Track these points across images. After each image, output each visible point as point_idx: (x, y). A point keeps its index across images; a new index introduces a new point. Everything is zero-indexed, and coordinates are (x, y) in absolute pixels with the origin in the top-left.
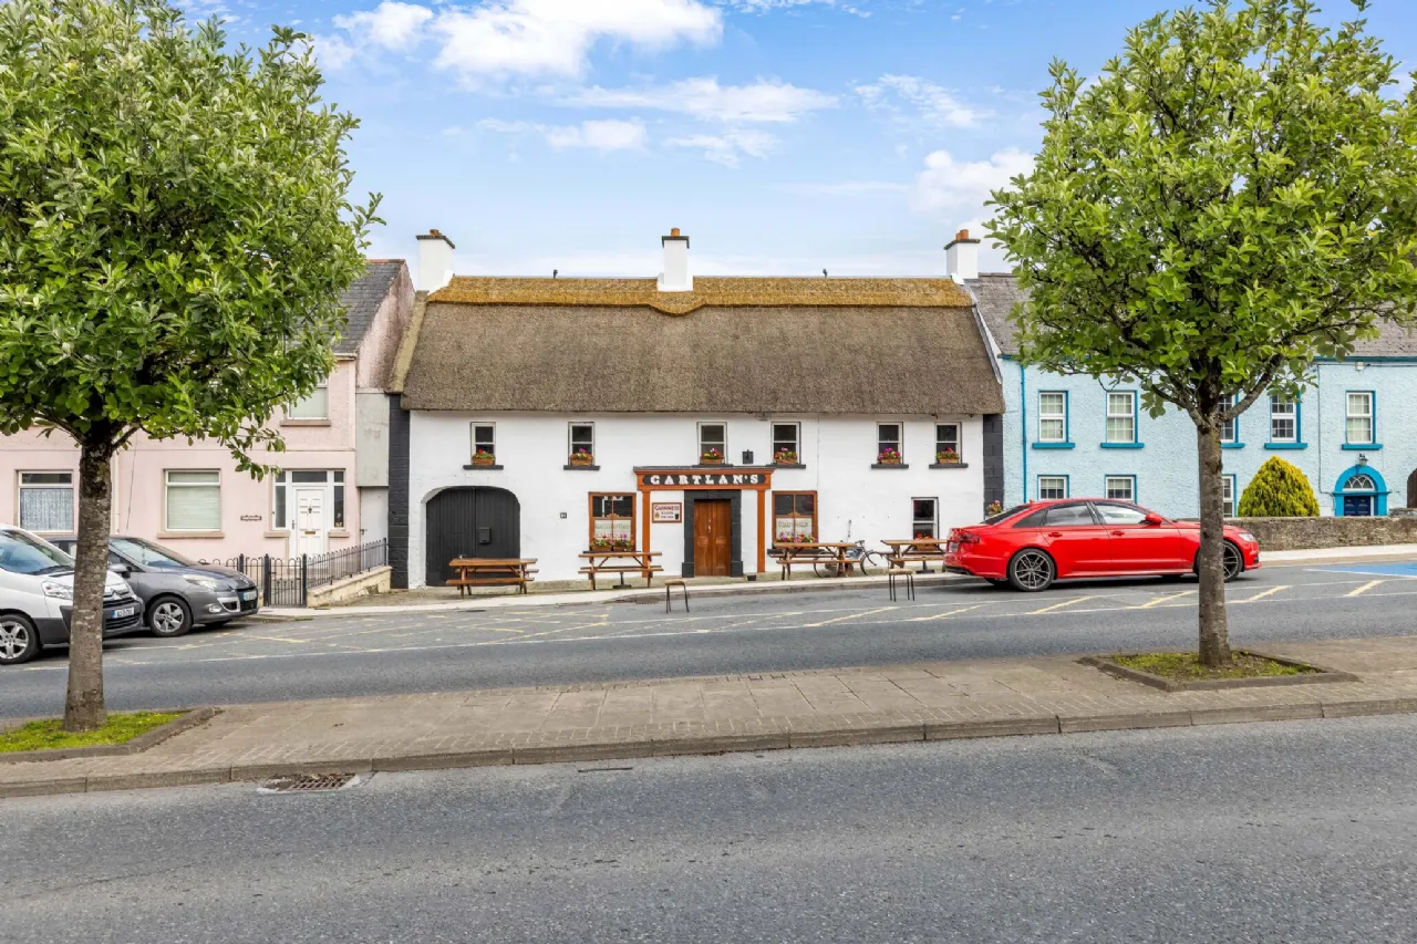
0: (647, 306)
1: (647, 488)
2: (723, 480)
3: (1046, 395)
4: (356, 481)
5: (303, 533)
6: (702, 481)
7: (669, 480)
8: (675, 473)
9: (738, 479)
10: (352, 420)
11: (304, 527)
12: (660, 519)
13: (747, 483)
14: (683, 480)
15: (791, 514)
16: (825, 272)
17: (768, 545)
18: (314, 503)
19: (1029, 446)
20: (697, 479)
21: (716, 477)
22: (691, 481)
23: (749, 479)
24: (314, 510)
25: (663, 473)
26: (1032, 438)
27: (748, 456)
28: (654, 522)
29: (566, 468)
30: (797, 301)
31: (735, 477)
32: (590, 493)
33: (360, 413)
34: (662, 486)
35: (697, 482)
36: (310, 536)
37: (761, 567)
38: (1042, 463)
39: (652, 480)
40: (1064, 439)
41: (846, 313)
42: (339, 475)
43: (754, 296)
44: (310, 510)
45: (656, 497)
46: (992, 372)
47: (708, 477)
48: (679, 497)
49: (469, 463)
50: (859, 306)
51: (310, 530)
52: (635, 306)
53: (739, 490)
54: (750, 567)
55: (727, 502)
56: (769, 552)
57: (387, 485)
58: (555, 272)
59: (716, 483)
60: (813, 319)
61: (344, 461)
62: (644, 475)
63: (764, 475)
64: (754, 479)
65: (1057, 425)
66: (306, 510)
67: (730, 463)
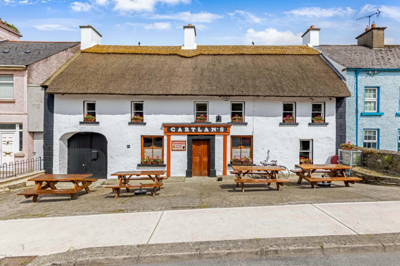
0: (175, 54)
1: (169, 134)
2: (206, 130)
3: (368, 89)
4: (28, 129)
5: (4, 154)
6: (196, 131)
7: (180, 130)
8: (183, 126)
9: (213, 129)
10: (26, 99)
11: (5, 151)
12: (175, 149)
13: (218, 131)
14: (187, 129)
15: (240, 147)
16: (253, 43)
17: (228, 161)
18: (10, 140)
19: (359, 114)
20: (193, 129)
21: (203, 128)
22: (191, 131)
23: (219, 130)
24: (10, 143)
25: (177, 126)
26: (360, 110)
27: (219, 119)
28: (172, 150)
29: (129, 123)
30: (241, 52)
31: (212, 128)
32: (142, 136)
33: (29, 96)
34: (176, 133)
35: (193, 131)
36: (8, 155)
37: (225, 173)
38: (366, 123)
39: (172, 129)
40: (376, 111)
41: (263, 57)
42: (21, 126)
43: (223, 51)
44: (8, 143)
45: (173, 138)
46: (341, 78)
47: (199, 128)
48: (185, 138)
49: (83, 121)
50: (269, 54)
51: (8, 152)
52: (171, 55)
53: (214, 135)
54: (219, 173)
55: (209, 141)
56: (229, 165)
57: (43, 131)
58: (139, 44)
59: (203, 132)
60: (249, 59)
61: (23, 119)
62: (167, 127)
63: (227, 127)
64: (222, 129)
65: (372, 105)
66: (6, 143)
67: (210, 121)
